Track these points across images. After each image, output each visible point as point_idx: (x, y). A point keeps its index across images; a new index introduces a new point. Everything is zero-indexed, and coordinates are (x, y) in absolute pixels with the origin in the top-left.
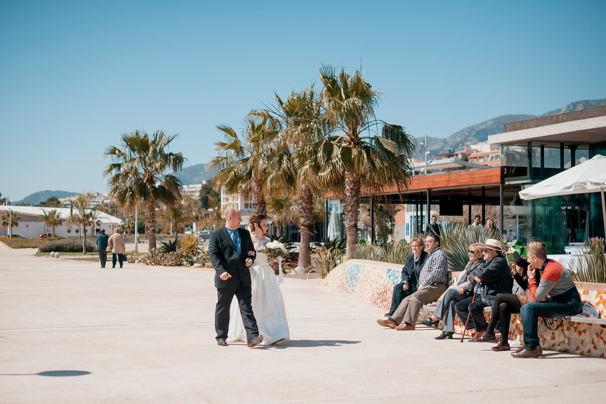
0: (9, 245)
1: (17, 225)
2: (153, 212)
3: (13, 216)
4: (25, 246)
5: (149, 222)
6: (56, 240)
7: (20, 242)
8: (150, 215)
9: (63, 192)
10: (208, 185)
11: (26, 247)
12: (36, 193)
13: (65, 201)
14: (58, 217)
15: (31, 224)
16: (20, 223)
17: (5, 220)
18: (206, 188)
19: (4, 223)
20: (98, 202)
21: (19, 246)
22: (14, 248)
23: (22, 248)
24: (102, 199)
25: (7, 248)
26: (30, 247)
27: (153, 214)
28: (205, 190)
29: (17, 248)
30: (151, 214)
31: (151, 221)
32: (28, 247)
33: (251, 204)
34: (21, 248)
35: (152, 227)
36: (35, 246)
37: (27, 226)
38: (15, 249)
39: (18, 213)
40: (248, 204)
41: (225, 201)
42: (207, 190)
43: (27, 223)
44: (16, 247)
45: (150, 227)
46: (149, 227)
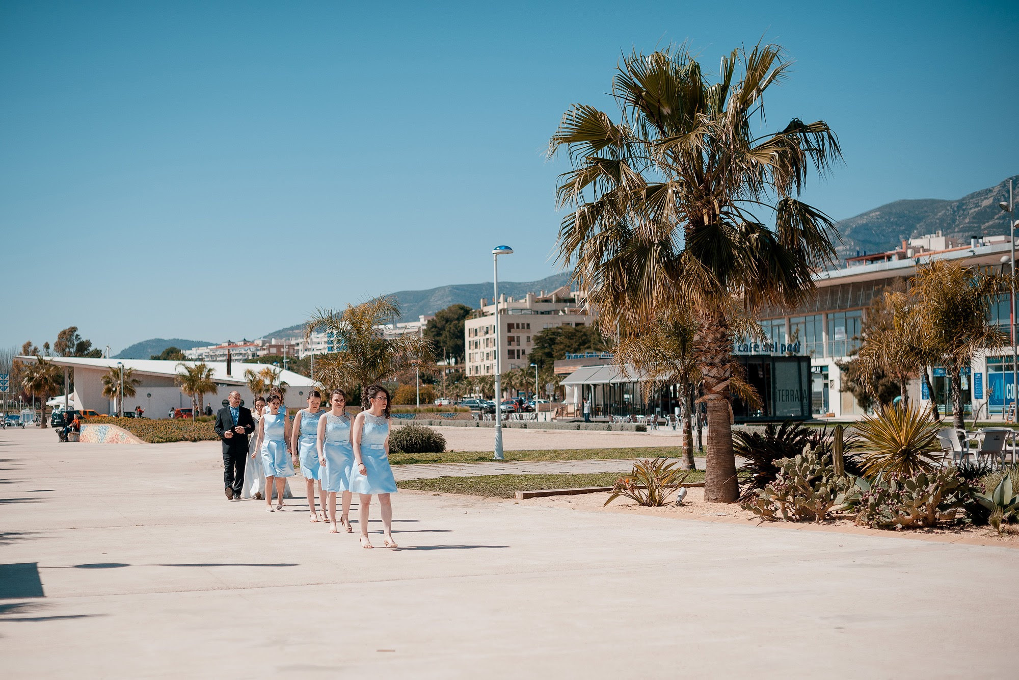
0: (140, 436)
1: (132, 393)
2: (723, 329)
3: (126, 377)
4: (174, 438)
5: (712, 365)
6: (210, 420)
7: (162, 429)
8: (715, 340)
9: (181, 340)
10: (438, 321)
11: (177, 440)
12: (140, 344)
13: (191, 354)
14: (208, 376)
15: (155, 391)
16: (138, 390)
17: (110, 385)
18: (435, 326)
19: (109, 391)
20: (245, 354)
21: (161, 438)
22: (152, 442)
23: (170, 441)
24: (253, 349)
25: (136, 443)
26: (187, 440)
27: (723, 335)
28: (433, 330)
29: (158, 442)
30: (719, 336)
31: (717, 361)
32: (182, 440)
33: (518, 351)
34: (166, 442)
35: (721, 380)
36: (196, 436)
37: (149, 395)
38: (153, 444)
39: (134, 372)
40: (514, 350)
41: (473, 347)
42: (437, 329)
43: (149, 390)
44: (156, 441)
45: (715, 381)
46: (710, 380)
